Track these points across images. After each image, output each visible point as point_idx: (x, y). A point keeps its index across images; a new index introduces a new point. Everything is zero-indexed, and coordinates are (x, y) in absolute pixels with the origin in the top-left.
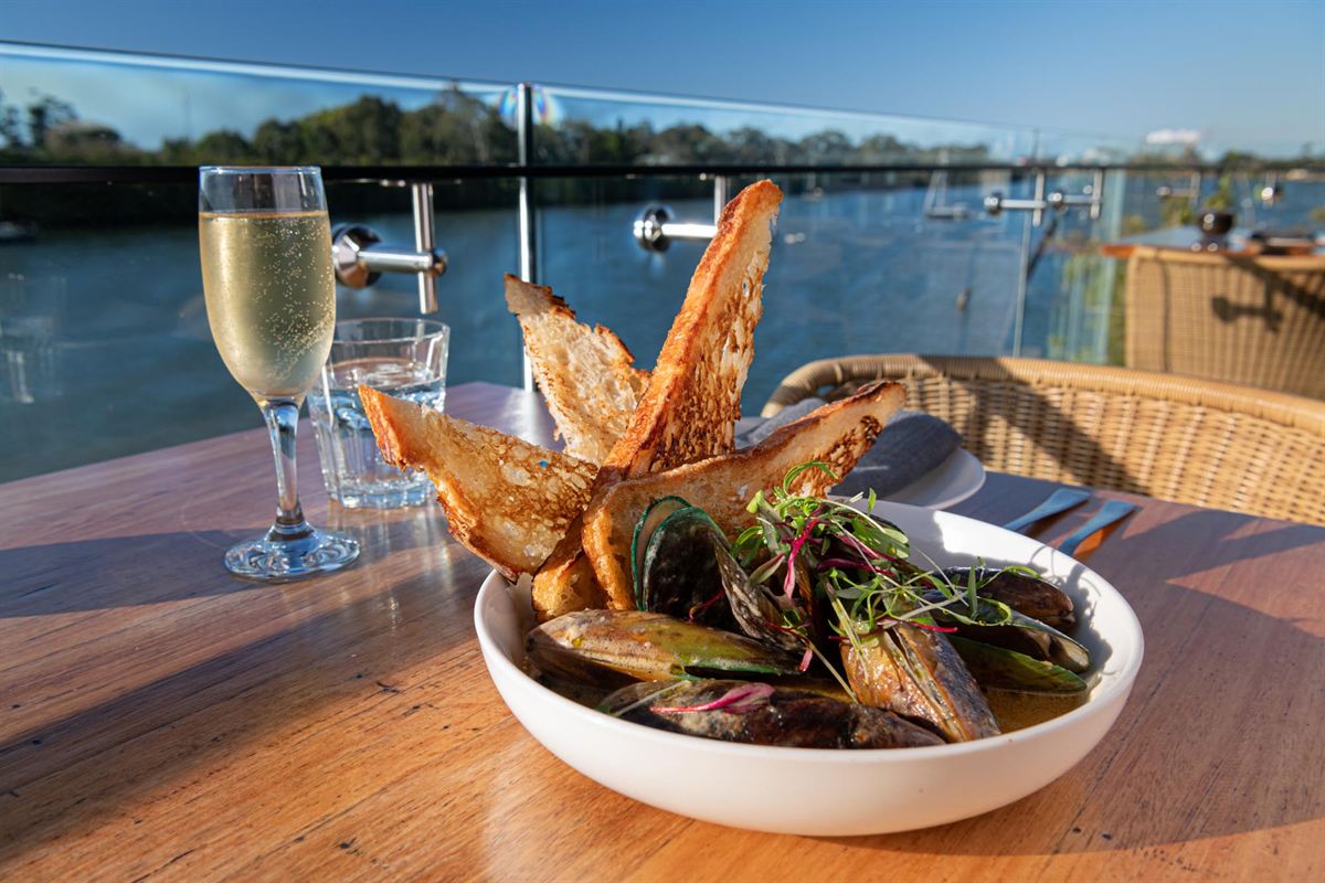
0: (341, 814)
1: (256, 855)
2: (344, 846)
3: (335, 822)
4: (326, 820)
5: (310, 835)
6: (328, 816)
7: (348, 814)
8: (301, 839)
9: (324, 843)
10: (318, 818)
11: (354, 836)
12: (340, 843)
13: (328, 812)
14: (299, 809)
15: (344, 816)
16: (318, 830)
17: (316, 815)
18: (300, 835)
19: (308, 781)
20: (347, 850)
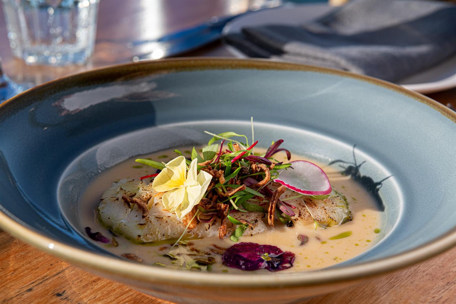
0: (54, 276)
1: (3, 299)
2: (59, 295)
3: (50, 281)
4: (44, 279)
5: (36, 288)
6: (46, 276)
7: (58, 276)
8: (30, 290)
9: (46, 292)
10: (40, 278)
11: (64, 289)
12: (56, 292)
13: (45, 274)
14: (26, 272)
15: (56, 277)
16: (40, 285)
17: (38, 276)
18: (29, 288)
19: (30, 255)
20: (61, 297)
